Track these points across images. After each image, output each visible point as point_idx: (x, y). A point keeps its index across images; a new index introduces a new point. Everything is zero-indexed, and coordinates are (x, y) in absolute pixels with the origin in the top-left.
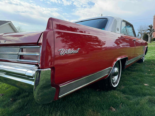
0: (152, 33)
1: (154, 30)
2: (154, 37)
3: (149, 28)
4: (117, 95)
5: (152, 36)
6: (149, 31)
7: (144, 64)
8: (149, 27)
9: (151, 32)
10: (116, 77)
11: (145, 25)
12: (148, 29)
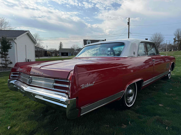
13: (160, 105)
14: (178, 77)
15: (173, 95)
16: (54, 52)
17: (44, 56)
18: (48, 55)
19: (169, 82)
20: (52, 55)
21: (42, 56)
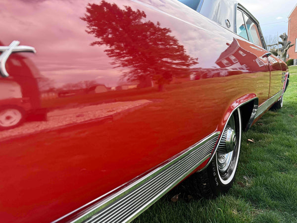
0: (286, 51)
1: (291, 44)
2: (290, 59)
3: (281, 40)
4: (235, 212)
5: (287, 55)
6: (281, 46)
7: (284, 113)
8: (281, 38)
9: (284, 48)
10: (229, 156)
11: (270, 36)
12: (280, 43)
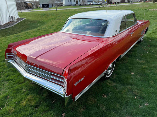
10: (110, 71)
13: (132, 73)
14: (149, 39)
15: (143, 62)
16: (35, 4)
17: (25, 9)
18: (30, 8)
19: (141, 45)
20: (33, 7)
21: (23, 9)
